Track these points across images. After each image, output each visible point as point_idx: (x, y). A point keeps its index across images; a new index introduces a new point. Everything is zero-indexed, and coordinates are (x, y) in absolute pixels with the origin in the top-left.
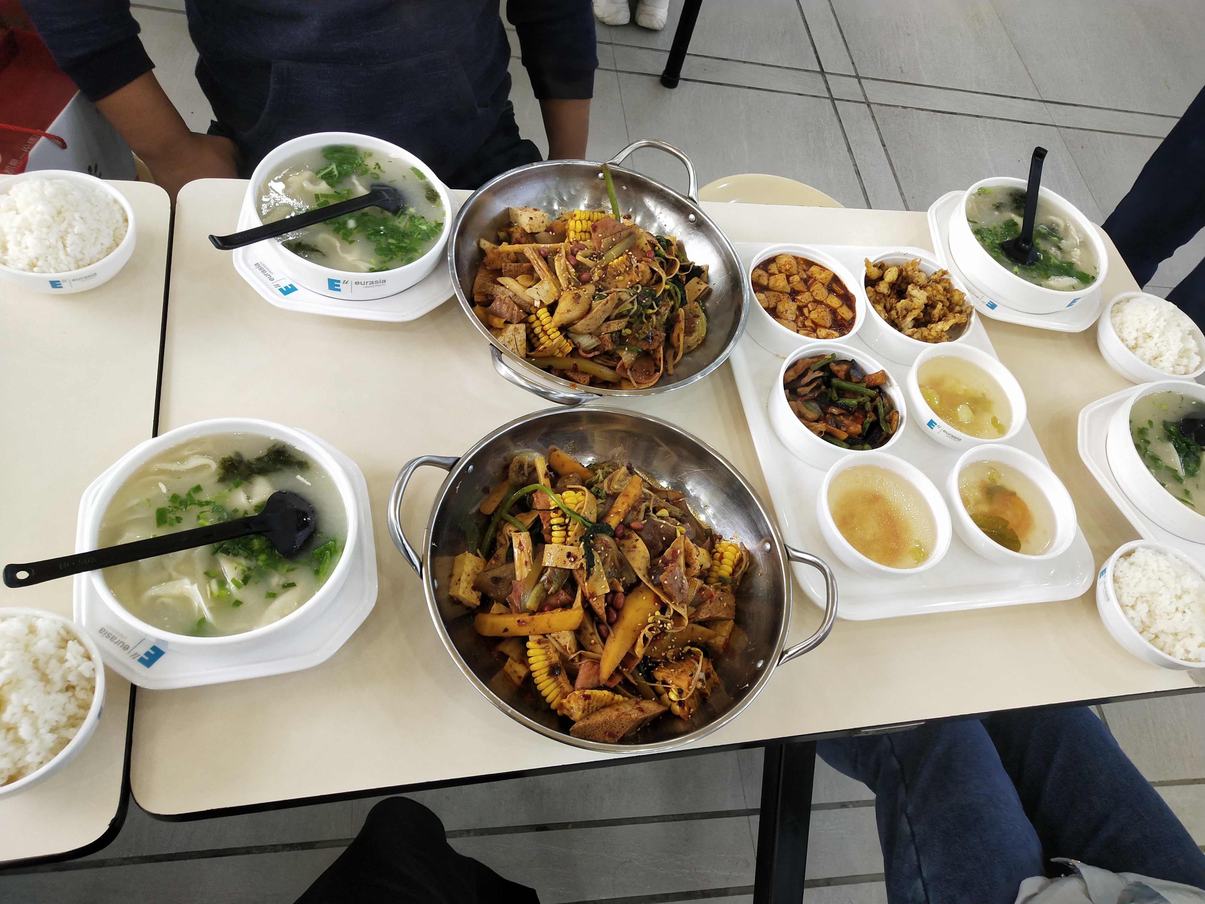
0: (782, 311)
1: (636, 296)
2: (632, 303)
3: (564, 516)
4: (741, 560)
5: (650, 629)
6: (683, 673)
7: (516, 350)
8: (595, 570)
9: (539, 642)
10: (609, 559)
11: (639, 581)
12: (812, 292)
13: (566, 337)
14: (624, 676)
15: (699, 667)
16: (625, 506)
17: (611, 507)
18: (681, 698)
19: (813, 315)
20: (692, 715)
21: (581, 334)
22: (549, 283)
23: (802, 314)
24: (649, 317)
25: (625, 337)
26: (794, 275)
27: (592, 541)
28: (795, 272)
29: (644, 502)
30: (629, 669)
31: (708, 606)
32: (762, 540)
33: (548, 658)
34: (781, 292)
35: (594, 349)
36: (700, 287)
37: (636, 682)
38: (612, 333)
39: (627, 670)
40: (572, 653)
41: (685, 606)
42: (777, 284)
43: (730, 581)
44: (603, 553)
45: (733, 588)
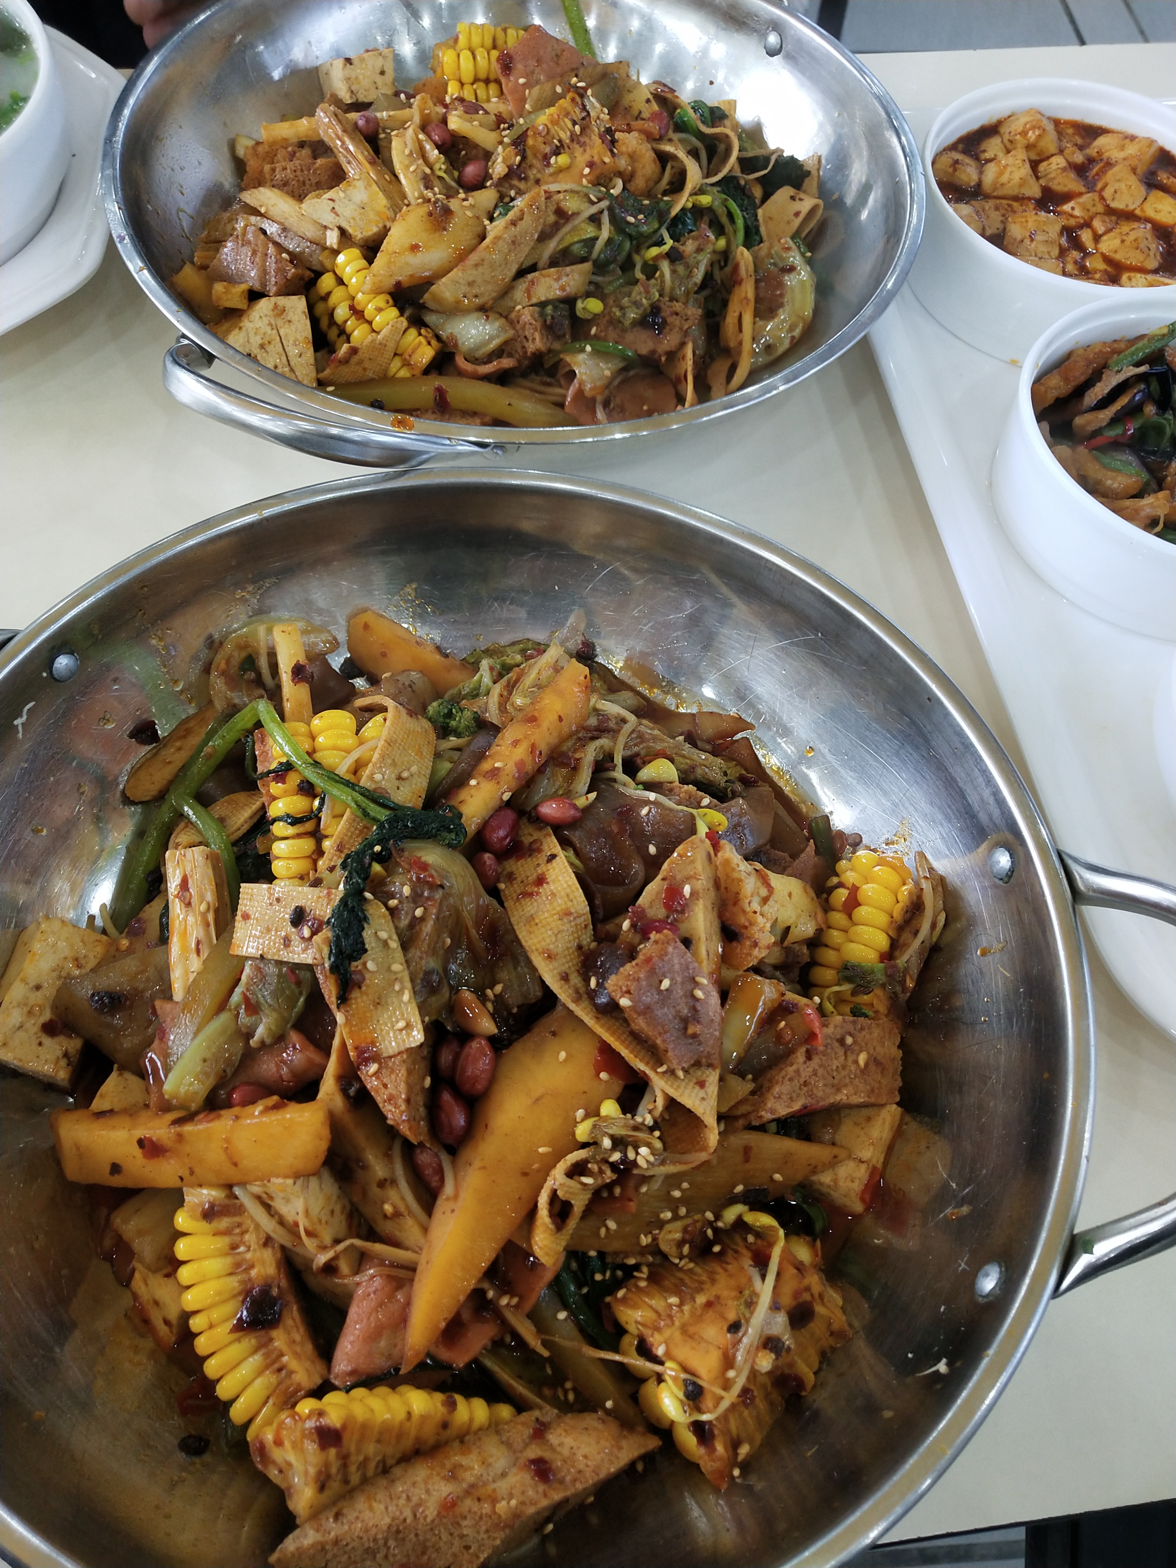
0: (1019, 238)
1: (604, 204)
2: (595, 220)
3: (307, 789)
4: (916, 907)
5: (577, 1170)
6: (710, 1314)
7: (287, 369)
8: (370, 965)
9: (209, 1214)
10: (428, 927)
11: (549, 1000)
12: (1103, 189)
13: (417, 322)
14: (504, 1323)
15: (765, 1290)
16: (521, 752)
17: (481, 756)
18: (700, 1411)
19: (1108, 245)
20: (745, 1467)
21: (456, 310)
22: (368, 186)
23: (1076, 244)
24: (651, 270)
25: (588, 321)
26: (1052, 155)
27: (377, 868)
28: (1053, 149)
29: (593, 738)
30: (522, 1298)
31: (797, 1072)
32: (984, 846)
33: (239, 1267)
34: (1016, 198)
35: (499, 353)
36: (797, 206)
37: (545, 1344)
38: (542, 305)
39: (515, 1301)
40: (323, 1248)
41: (713, 1077)
42: (1004, 179)
43: (881, 977)
44: (406, 906)
45: (893, 998)
